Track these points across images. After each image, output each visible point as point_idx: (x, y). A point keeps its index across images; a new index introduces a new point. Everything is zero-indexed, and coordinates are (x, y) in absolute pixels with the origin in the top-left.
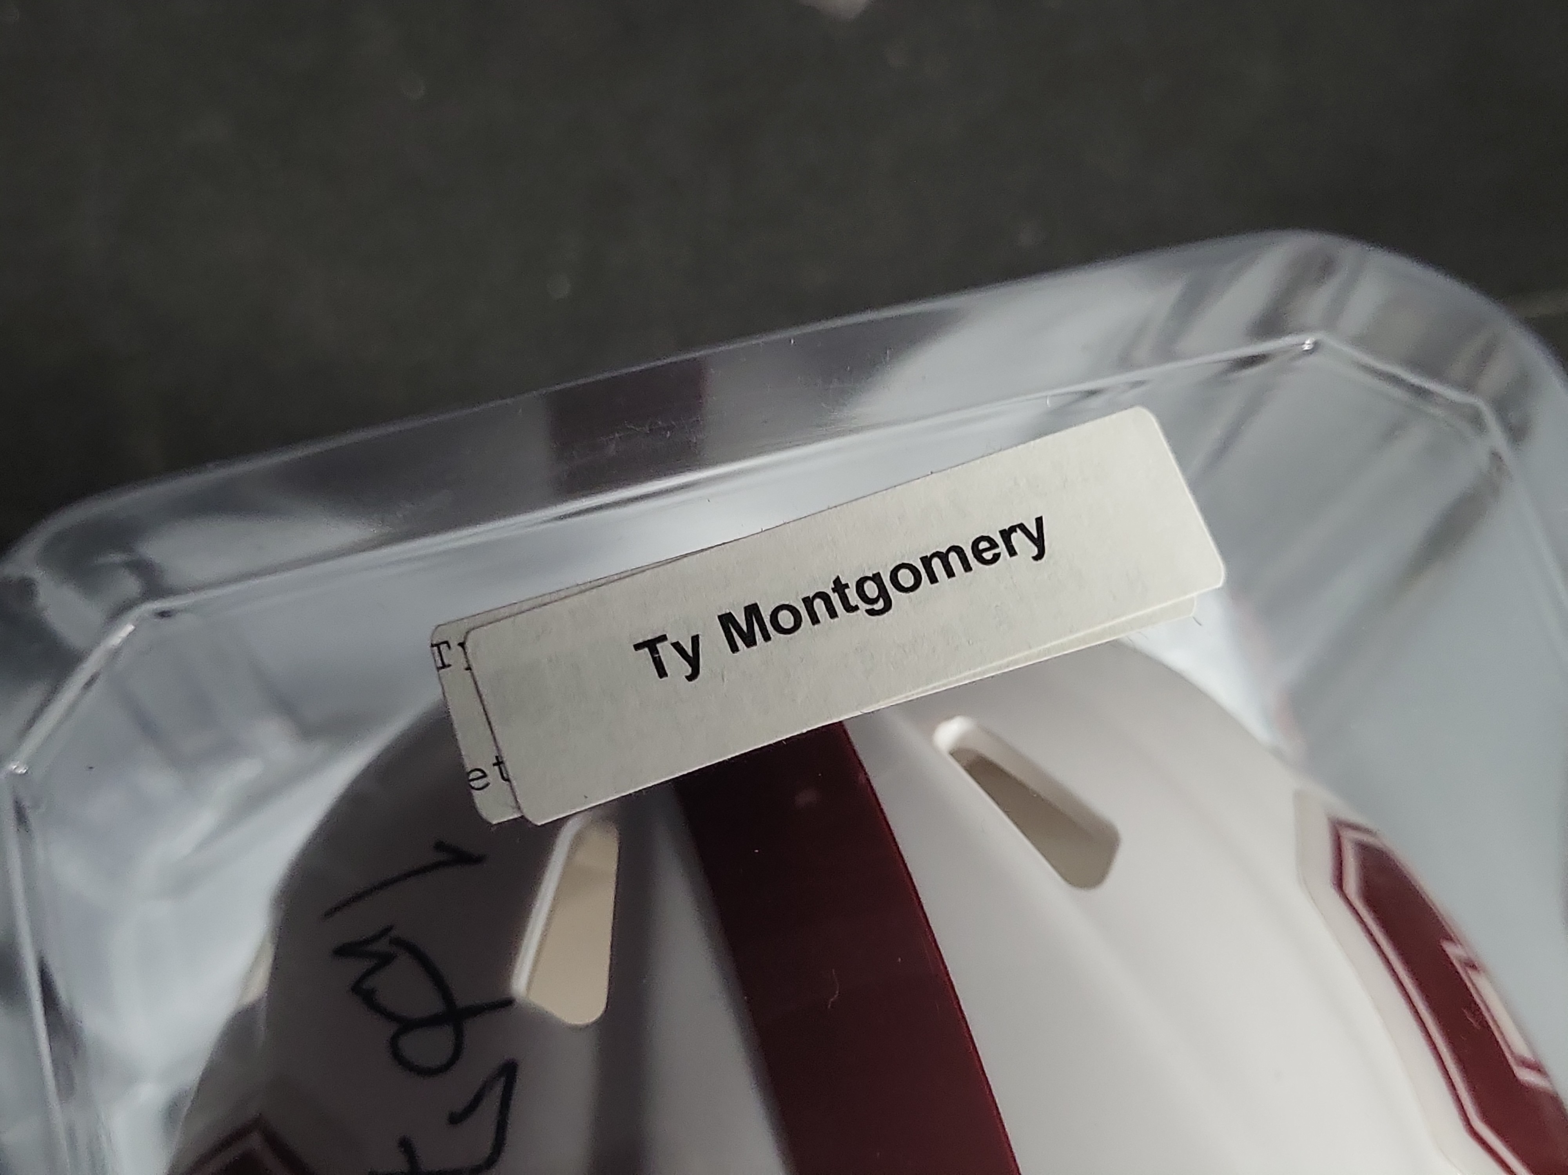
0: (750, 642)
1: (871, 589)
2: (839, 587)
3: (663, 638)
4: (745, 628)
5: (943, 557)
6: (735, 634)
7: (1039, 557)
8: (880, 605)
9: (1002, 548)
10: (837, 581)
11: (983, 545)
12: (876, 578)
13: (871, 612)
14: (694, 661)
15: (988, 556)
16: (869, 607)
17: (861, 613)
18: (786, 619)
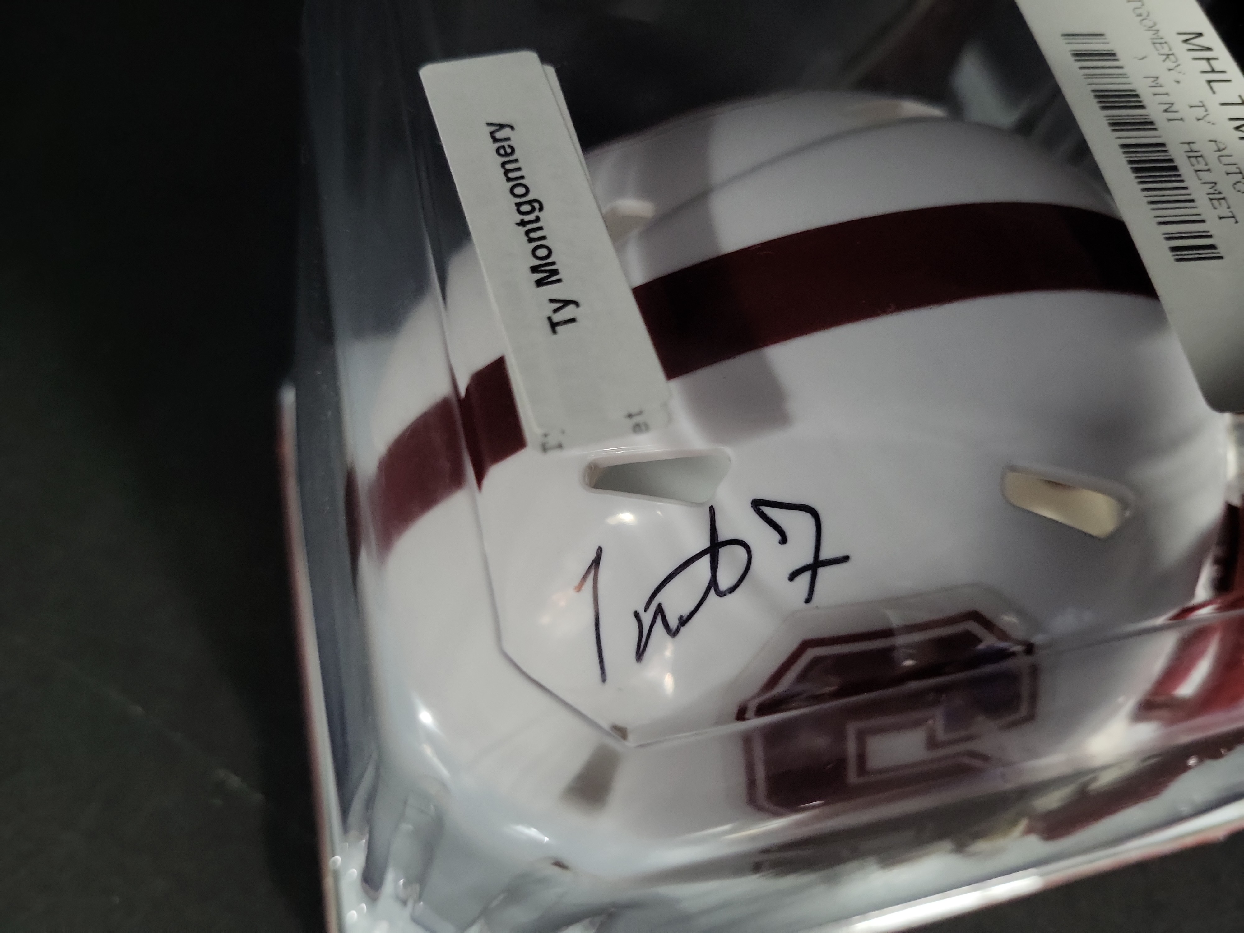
0: (555, 272)
1: (526, 208)
2: (522, 223)
3: (550, 319)
4: (547, 274)
5: (507, 172)
6: (549, 280)
7: (512, 128)
8: (537, 205)
9: (506, 144)
10: (518, 224)
11: (502, 151)
12: (518, 205)
13: (541, 209)
14: (566, 303)
15: (509, 151)
16: (537, 210)
17: (541, 215)
18: (542, 252)
